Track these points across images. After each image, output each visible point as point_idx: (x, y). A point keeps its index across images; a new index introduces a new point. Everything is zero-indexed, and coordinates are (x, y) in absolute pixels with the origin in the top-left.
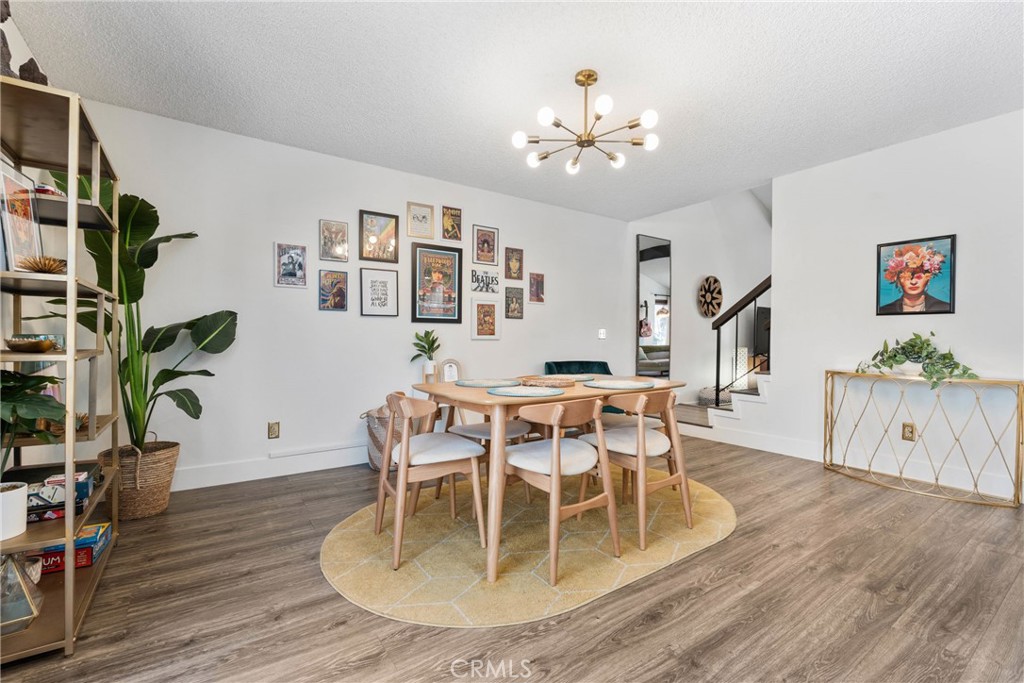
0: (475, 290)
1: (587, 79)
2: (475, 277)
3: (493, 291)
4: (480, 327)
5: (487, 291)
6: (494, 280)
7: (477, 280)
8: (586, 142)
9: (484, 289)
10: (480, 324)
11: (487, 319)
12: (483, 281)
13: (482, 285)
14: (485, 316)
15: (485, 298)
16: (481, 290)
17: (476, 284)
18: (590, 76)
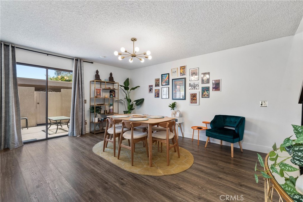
0: (190, 89)
1: (134, 40)
2: (190, 85)
3: (197, 89)
4: (191, 101)
5: (194, 89)
6: (198, 85)
7: (191, 86)
8: (134, 56)
9: (193, 89)
10: (191, 100)
11: (194, 98)
12: (193, 86)
13: (192, 87)
14: (193, 97)
15: (194, 91)
16: (192, 89)
17: (191, 87)
18: (134, 39)
